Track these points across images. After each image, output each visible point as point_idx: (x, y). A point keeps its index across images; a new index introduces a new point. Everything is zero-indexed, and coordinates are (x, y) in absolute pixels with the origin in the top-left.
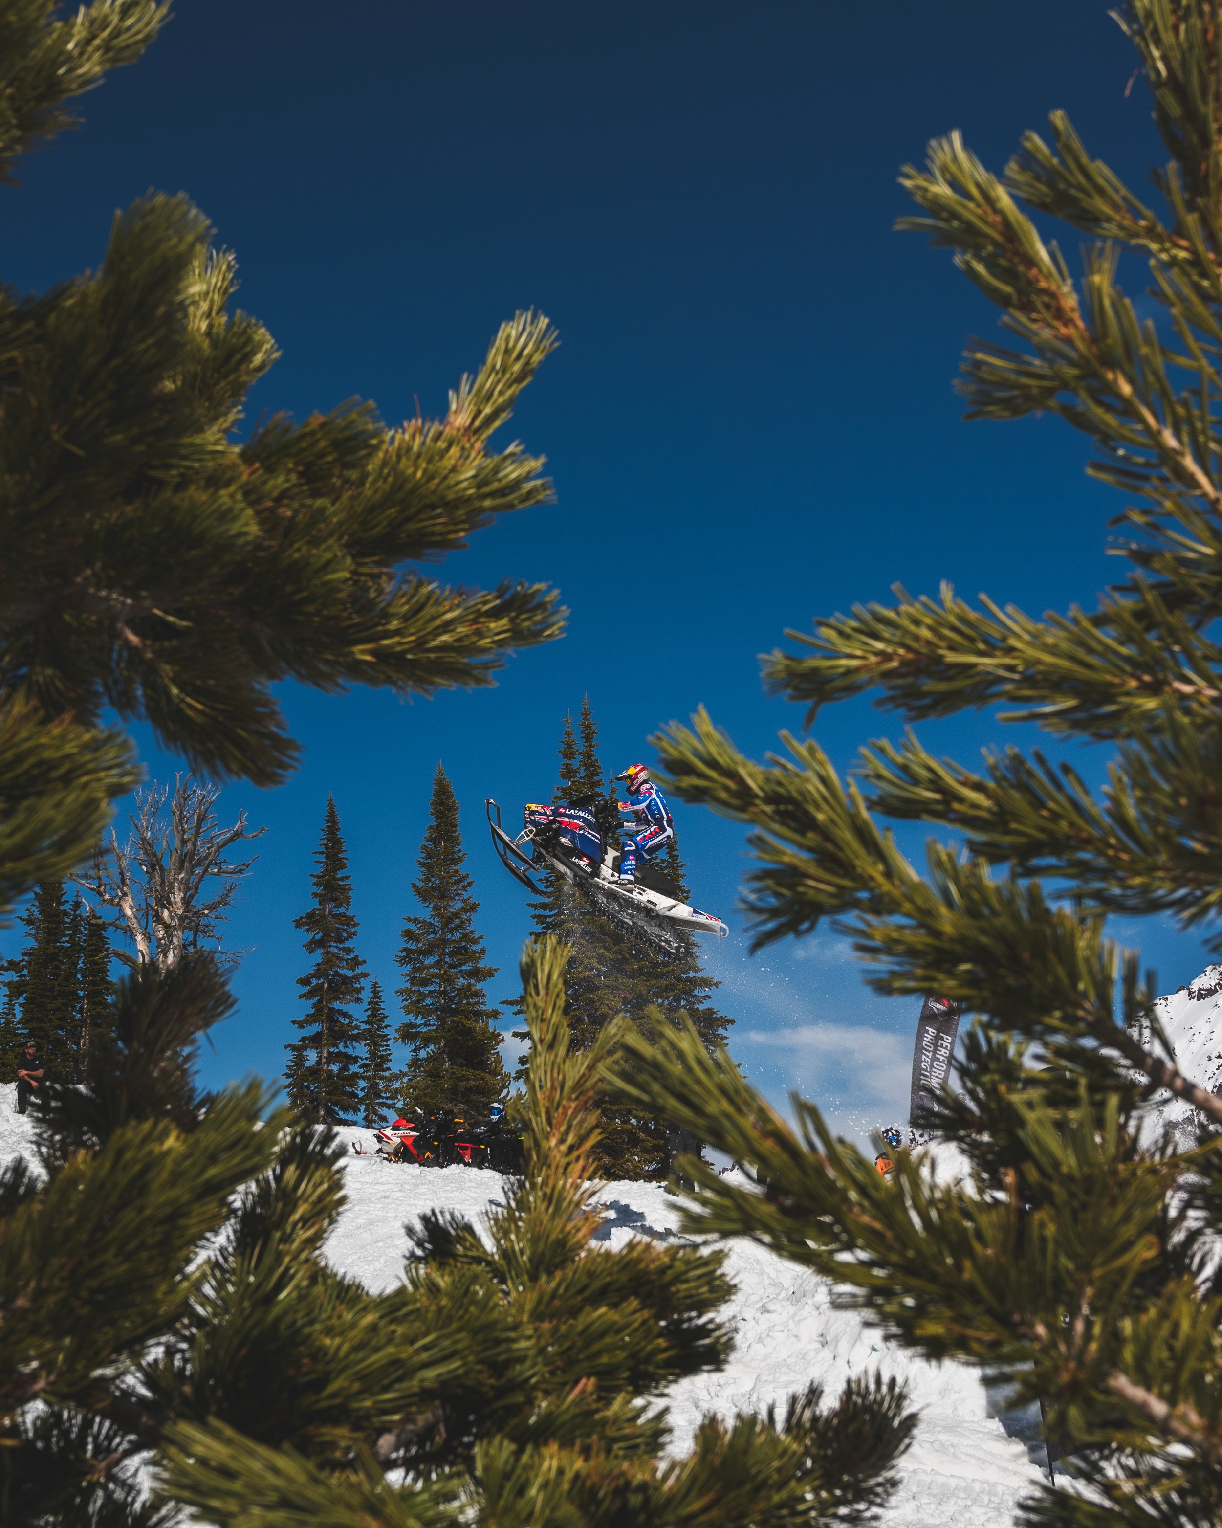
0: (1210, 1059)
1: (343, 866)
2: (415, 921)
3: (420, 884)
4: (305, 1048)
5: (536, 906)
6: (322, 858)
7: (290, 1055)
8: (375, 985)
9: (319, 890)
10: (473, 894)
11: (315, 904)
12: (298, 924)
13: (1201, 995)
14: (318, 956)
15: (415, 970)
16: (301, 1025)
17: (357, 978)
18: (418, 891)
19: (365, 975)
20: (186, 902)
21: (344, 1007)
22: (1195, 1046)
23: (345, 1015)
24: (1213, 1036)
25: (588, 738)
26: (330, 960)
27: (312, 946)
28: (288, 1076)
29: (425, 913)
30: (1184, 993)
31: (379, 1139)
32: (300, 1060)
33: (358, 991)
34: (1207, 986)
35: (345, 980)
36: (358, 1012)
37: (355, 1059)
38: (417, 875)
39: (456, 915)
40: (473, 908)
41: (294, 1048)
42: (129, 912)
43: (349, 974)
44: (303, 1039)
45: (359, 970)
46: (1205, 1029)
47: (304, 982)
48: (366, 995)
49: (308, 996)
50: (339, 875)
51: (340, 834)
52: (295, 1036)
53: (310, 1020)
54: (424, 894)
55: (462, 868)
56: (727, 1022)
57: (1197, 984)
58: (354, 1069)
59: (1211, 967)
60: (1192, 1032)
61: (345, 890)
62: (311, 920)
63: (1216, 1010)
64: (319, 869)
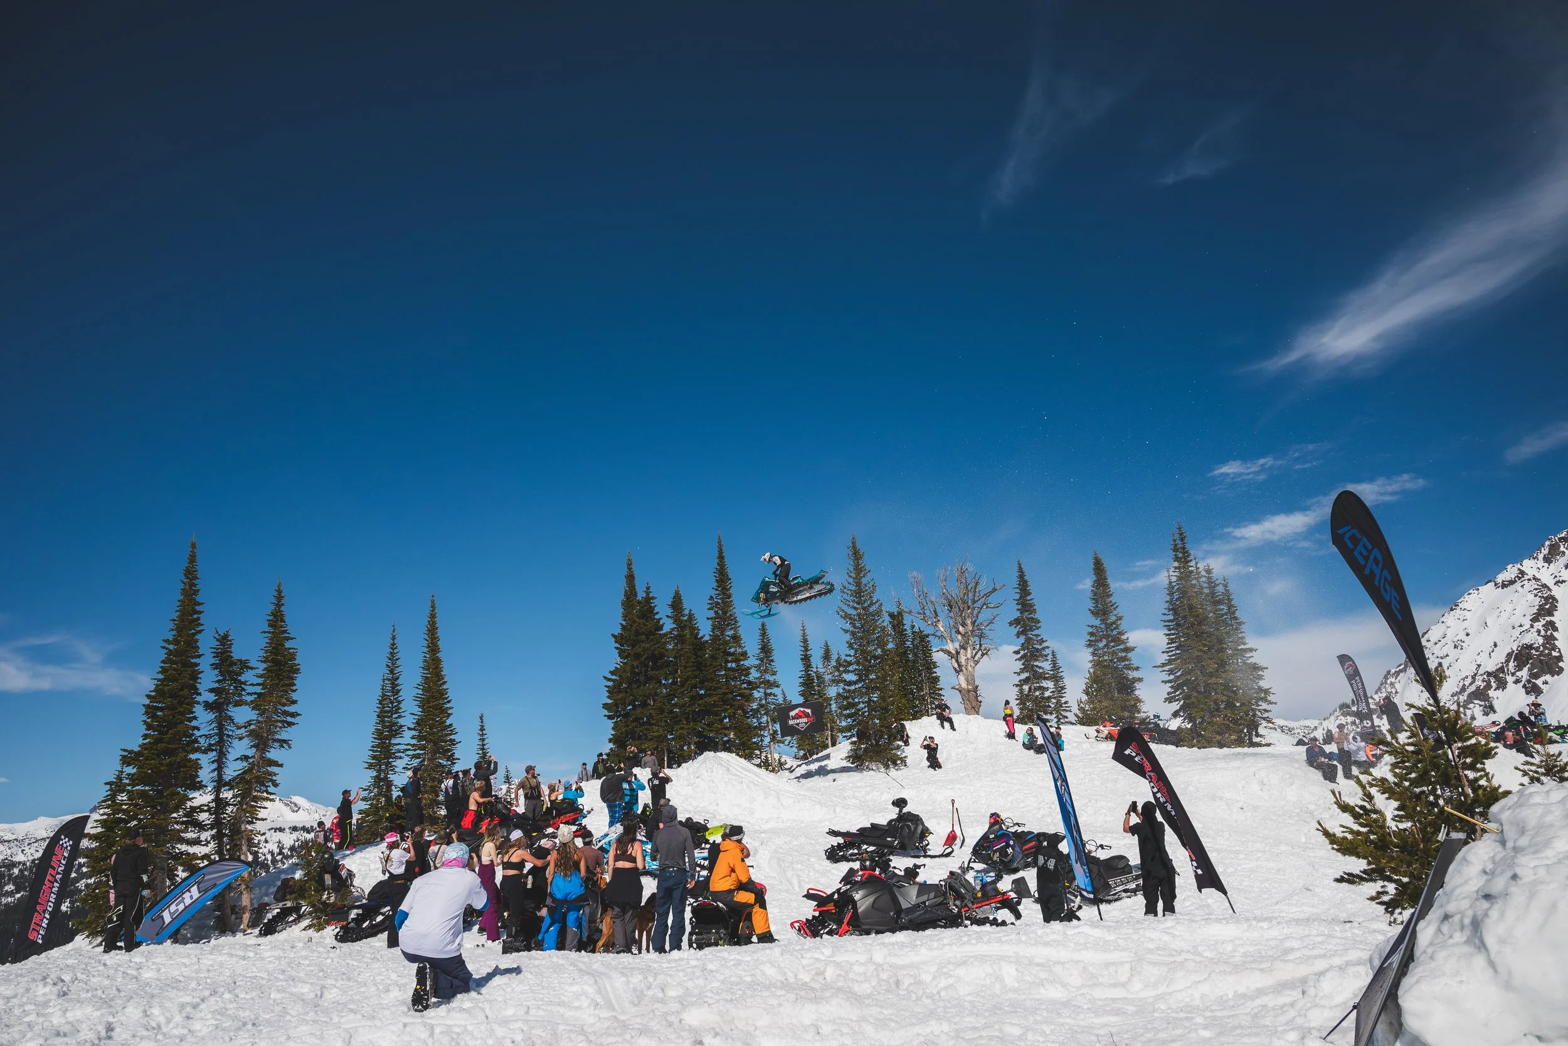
0: (1514, 628)
1: (1030, 594)
2: (1092, 627)
3: (1092, 609)
4: (1022, 685)
5: (1165, 621)
6: (1018, 591)
7: (1017, 689)
8: (1053, 652)
9: (1019, 607)
10: (1120, 611)
11: (1018, 614)
12: (1011, 624)
13: (1504, 586)
14: (1022, 639)
15: (1095, 650)
16: (1019, 674)
17: (1044, 649)
18: (1092, 612)
19: (1048, 647)
20: (973, 623)
21: (1040, 664)
22: (1502, 620)
23: (1040, 667)
24: (1516, 612)
25: (1182, 539)
26: (1028, 640)
27: (1018, 635)
28: (1017, 699)
29: (1097, 622)
30: (1492, 584)
31: (1098, 731)
32: (1021, 691)
33: (1046, 656)
34: (1508, 579)
35: (1037, 650)
36: (1046, 666)
37: (1047, 689)
38: (1090, 605)
39: (1114, 623)
40: (1120, 618)
41: (1017, 685)
42: (942, 629)
43: (1040, 647)
44: (1020, 681)
45: (1045, 645)
46: (1509, 608)
47: (1017, 652)
48: (1050, 657)
49: (1019, 659)
50: (1028, 598)
51: (1026, 578)
52: (1016, 679)
53: (1022, 671)
54: (1095, 613)
55: (1112, 599)
56: (1263, 669)
57: (1500, 578)
58: (1047, 694)
59: (1511, 565)
60: (1499, 610)
61: (1031, 606)
62: (1016, 622)
63: (1517, 594)
64: (1017, 596)
